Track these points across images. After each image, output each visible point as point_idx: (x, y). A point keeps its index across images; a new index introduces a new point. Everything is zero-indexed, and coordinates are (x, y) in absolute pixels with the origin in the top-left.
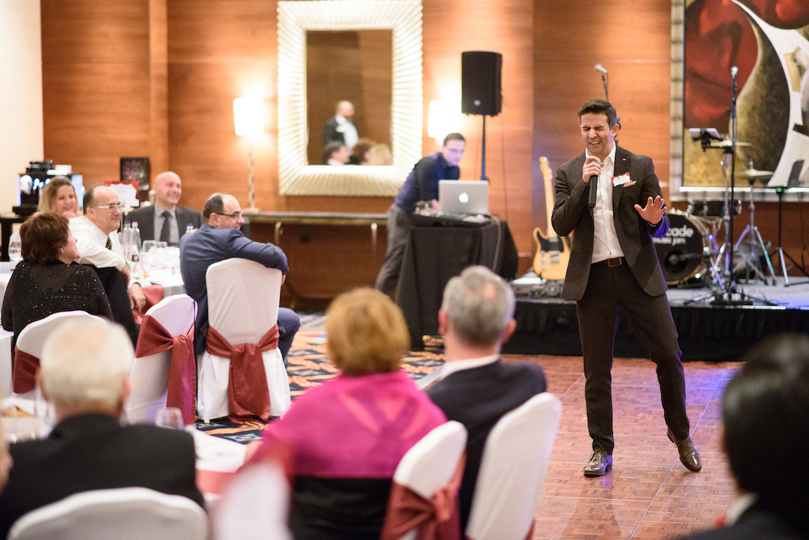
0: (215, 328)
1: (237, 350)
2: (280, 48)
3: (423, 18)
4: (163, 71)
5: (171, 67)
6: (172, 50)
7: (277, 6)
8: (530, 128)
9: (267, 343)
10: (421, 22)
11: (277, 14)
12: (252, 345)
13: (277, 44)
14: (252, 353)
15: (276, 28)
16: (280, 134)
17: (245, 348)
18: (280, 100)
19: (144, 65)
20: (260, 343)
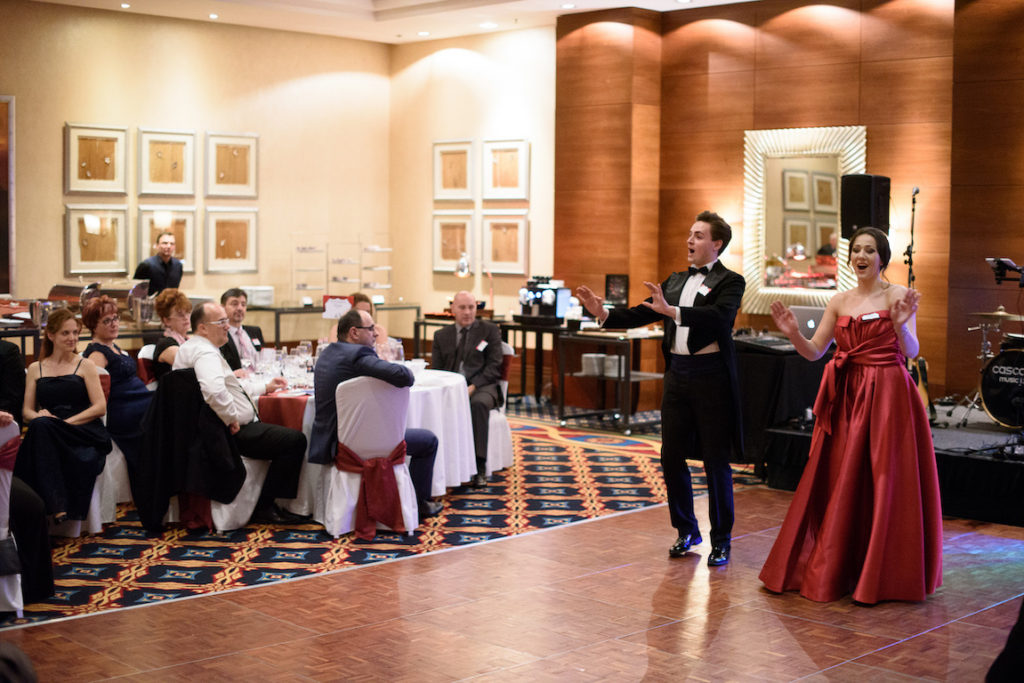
0: (346, 444)
1: (369, 464)
2: (746, 175)
3: (867, 144)
4: (655, 197)
5: (662, 193)
6: (665, 178)
7: (744, 135)
8: (947, 255)
9: (396, 457)
10: (865, 148)
11: (744, 142)
12: (384, 459)
13: (744, 170)
14: (384, 467)
15: (744, 156)
16: (745, 255)
17: (377, 462)
18: (745, 224)
19: (626, 190)
20: (390, 457)
